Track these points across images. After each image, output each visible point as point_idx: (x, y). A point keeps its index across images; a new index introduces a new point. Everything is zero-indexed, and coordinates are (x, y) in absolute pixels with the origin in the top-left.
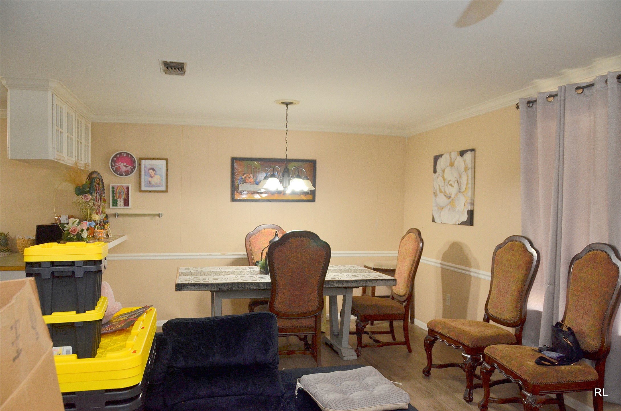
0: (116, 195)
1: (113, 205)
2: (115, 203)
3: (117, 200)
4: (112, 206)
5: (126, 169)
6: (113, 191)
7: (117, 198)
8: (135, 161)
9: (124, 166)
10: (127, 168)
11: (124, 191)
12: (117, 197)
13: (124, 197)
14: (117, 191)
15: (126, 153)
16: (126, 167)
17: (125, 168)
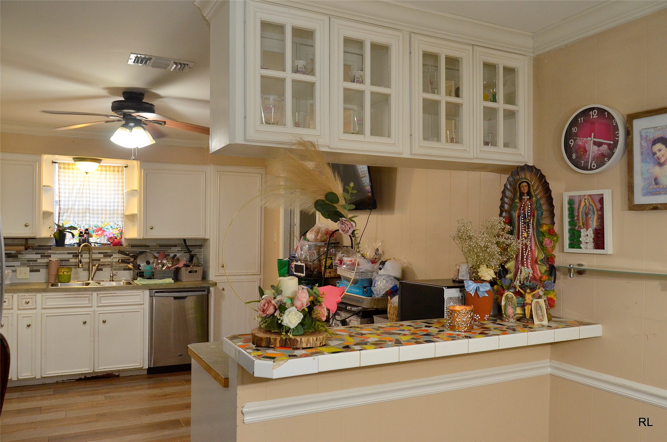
0: (578, 219)
1: (572, 246)
2: (575, 242)
3: (580, 232)
4: (569, 248)
5: (598, 150)
6: (571, 210)
7: (580, 227)
8: (616, 128)
9: (595, 143)
10: (601, 148)
11: (595, 208)
12: (581, 224)
13: (594, 223)
14: (581, 210)
15: (599, 109)
16: (599, 145)
17: (596, 148)
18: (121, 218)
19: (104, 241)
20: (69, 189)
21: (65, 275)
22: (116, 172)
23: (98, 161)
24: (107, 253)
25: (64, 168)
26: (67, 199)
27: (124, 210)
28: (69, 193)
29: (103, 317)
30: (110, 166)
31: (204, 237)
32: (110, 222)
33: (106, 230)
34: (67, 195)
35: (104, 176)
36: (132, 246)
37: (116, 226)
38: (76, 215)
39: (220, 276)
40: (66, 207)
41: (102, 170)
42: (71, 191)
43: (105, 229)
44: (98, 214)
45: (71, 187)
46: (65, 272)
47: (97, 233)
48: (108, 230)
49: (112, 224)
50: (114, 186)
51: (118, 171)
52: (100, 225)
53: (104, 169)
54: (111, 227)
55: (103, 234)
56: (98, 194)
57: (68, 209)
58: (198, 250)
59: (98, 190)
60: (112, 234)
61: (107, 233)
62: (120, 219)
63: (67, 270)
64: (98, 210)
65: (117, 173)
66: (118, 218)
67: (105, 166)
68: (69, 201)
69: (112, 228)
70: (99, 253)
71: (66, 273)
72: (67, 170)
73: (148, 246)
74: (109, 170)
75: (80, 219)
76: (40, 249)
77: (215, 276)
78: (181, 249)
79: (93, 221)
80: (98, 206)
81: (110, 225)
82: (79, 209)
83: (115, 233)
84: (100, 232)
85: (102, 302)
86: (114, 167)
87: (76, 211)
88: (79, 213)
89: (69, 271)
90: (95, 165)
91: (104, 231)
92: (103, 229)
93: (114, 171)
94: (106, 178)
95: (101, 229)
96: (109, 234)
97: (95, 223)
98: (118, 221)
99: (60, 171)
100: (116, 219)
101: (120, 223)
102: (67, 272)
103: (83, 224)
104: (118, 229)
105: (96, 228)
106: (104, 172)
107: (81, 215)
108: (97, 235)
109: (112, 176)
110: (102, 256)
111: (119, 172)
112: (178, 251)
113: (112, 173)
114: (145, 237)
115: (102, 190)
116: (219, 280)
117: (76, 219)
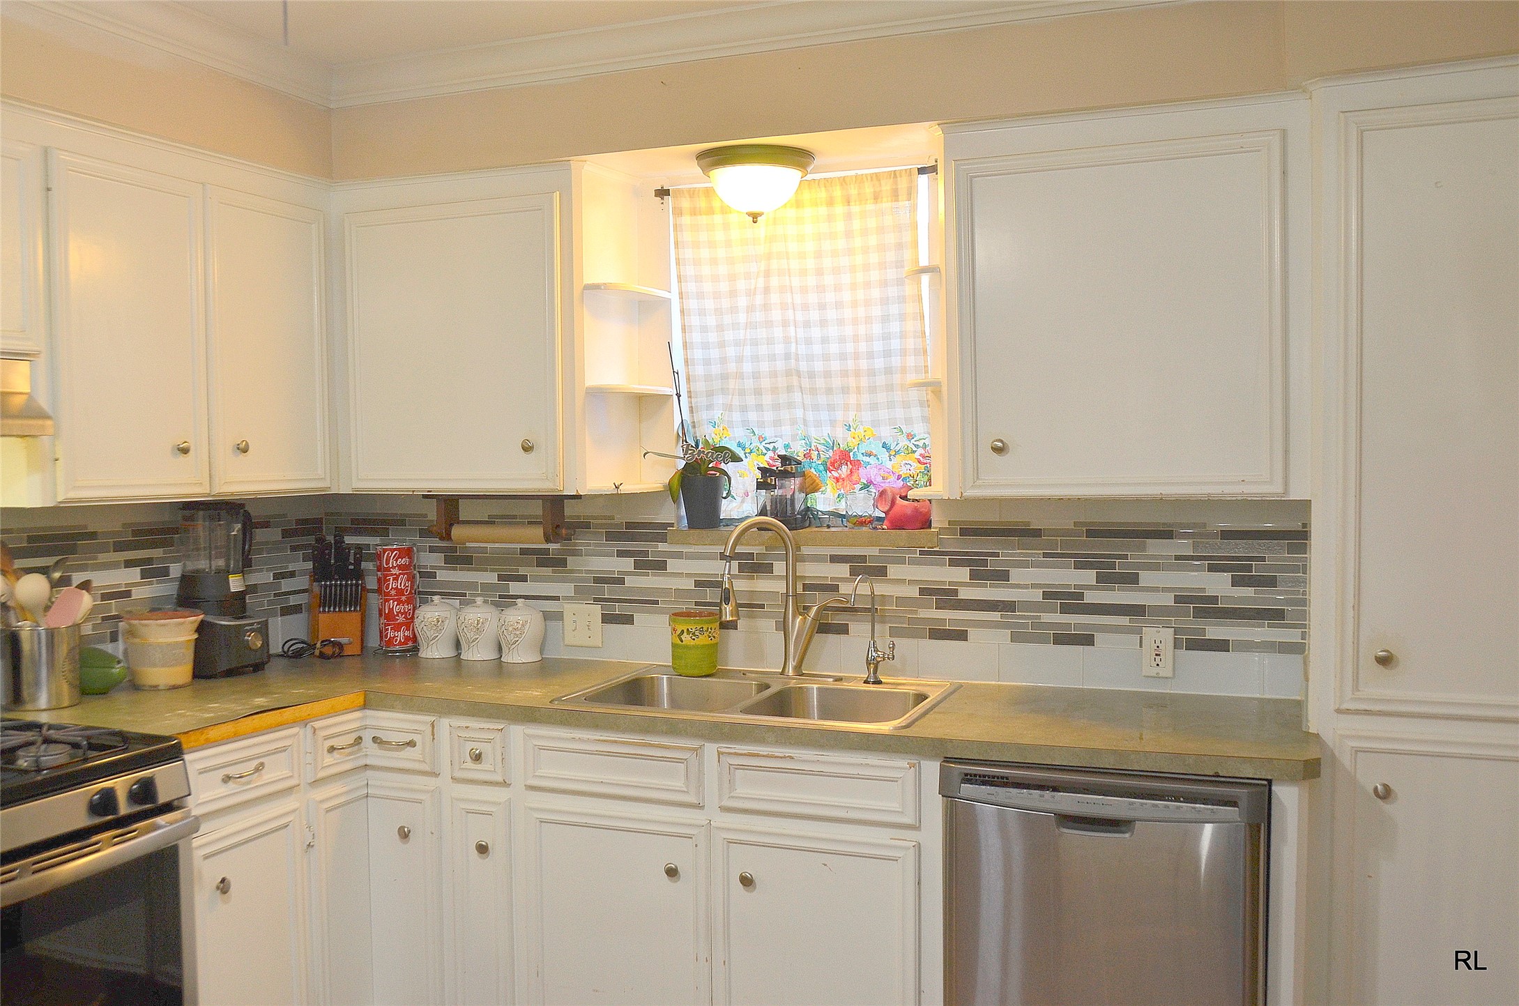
18: (921, 404)
19: (862, 505)
20: (717, 295)
21: (687, 647)
22: (885, 199)
23: (798, 157)
24: (863, 558)
25: (694, 212)
26: (713, 337)
27: (926, 367)
28: (718, 311)
29: (745, 862)
30: (859, 179)
31: (1280, 490)
32: (876, 423)
33: (866, 459)
34: (711, 321)
35: (840, 226)
36: (965, 532)
37: (904, 442)
38: (751, 400)
39: (1367, 712)
40: (716, 369)
41: (830, 202)
42: (726, 303)
43: (860, 457)
44: (829, 391)
45: (724, 287)
46: (685, 634)
47: (835, 474)
48: (872, 460)
49: (886, 433)
50: (882, 266)
51: (895, 195)
52: (845, 440)
53: (838, 192)
54: (884, 446)
55: (855, 478)
56: (822, 307)
57: (725, 377)
58: (1285, 559)
59: (821, 289)
60: (892, 478)
61: (869, 471)
62: (916, 412)
63: (693, 628)
64: (827, 374)
65: (889, 205)
66: (906, 405)
67: (843, 181)
68: (722, 345)
69: (888, 449)
70: (835, 559)
71: (688, 637)
72: (703, 219)
73: (1037, 533)
74: (859, 194)
75: (768, 416)
76: (633, 538)
77: (1339, 711)
78: (1195, 547)
79: (818, 424)
80: (826, 358)
81: (880, 438)
82: (756, 376)
83: (904, 472)
84: (844, 470)
85: (740, 791)
86: (877, 177)
87: (749, 384)
88: (758, 392)
89: (701, 630)
90: (784, 177)
91: (857, 464)
92: (851, 454)
93: (877, 197)
94: (848, 234)
95: (844, 457)
96: (879, 479)
97: (826, 431)
98: (909, 421)
99: (681, 225)
100: (899, 413)
101: (919, 429)
102: (694, 634)
103: (781, 437)
104: (917, 455)
105: (831, 453)
106: (839, 209)
107: (767, 399)
108: (837, 480)
109: (872, 223)
110: (843, 570)
111: (897, 200)
112: (1178, 558)
113: (870, 207)
114: (971, 493)
115: (838, 288)
116: (1360, 738)
117: (752, 416)
